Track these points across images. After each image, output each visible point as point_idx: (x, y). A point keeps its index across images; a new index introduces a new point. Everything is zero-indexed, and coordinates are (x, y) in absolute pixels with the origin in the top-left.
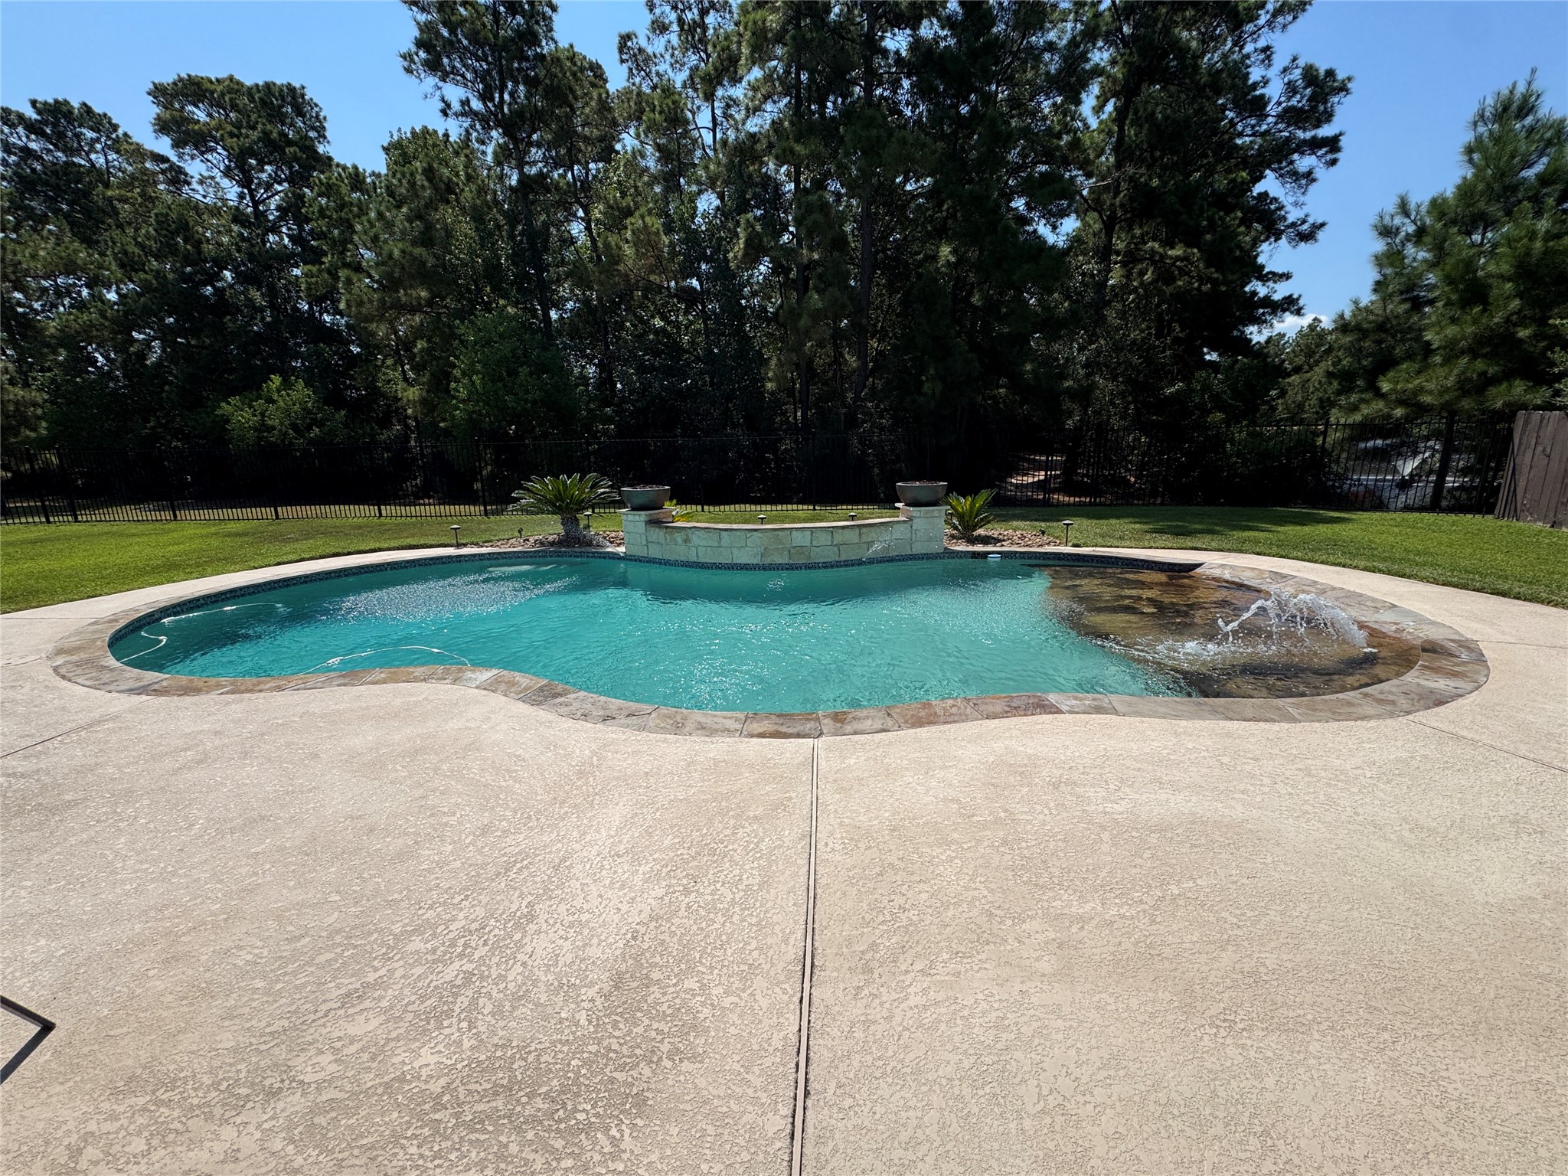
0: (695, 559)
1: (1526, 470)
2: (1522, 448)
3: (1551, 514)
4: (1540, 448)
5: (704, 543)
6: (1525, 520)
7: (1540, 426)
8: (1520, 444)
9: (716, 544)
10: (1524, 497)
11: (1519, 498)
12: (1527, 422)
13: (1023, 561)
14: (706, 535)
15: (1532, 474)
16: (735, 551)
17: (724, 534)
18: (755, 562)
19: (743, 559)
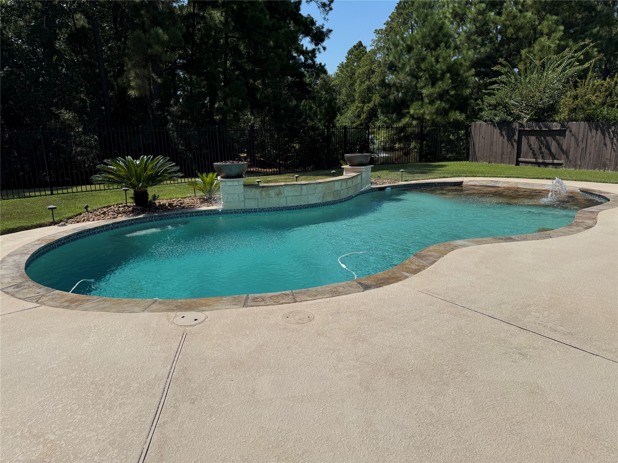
0: (285, 205)
1: (477, 143)
2: (475, 136)
3: (488, 159)
4: (481, 136)
5: (291, 194)
6: (480, 162)
7: (480, 128)
8: (474, 134)
9: (299, 194)
10: (479, 153)
11: (477, 155)
12: (475, 126)
13: (398, 189)
14: (293, 189)
15: (480, 145)
16: (310, 197)
17: (304, 187)
18: (320, 201)
19: (313, 200)
